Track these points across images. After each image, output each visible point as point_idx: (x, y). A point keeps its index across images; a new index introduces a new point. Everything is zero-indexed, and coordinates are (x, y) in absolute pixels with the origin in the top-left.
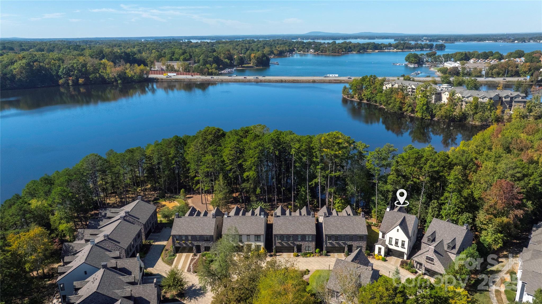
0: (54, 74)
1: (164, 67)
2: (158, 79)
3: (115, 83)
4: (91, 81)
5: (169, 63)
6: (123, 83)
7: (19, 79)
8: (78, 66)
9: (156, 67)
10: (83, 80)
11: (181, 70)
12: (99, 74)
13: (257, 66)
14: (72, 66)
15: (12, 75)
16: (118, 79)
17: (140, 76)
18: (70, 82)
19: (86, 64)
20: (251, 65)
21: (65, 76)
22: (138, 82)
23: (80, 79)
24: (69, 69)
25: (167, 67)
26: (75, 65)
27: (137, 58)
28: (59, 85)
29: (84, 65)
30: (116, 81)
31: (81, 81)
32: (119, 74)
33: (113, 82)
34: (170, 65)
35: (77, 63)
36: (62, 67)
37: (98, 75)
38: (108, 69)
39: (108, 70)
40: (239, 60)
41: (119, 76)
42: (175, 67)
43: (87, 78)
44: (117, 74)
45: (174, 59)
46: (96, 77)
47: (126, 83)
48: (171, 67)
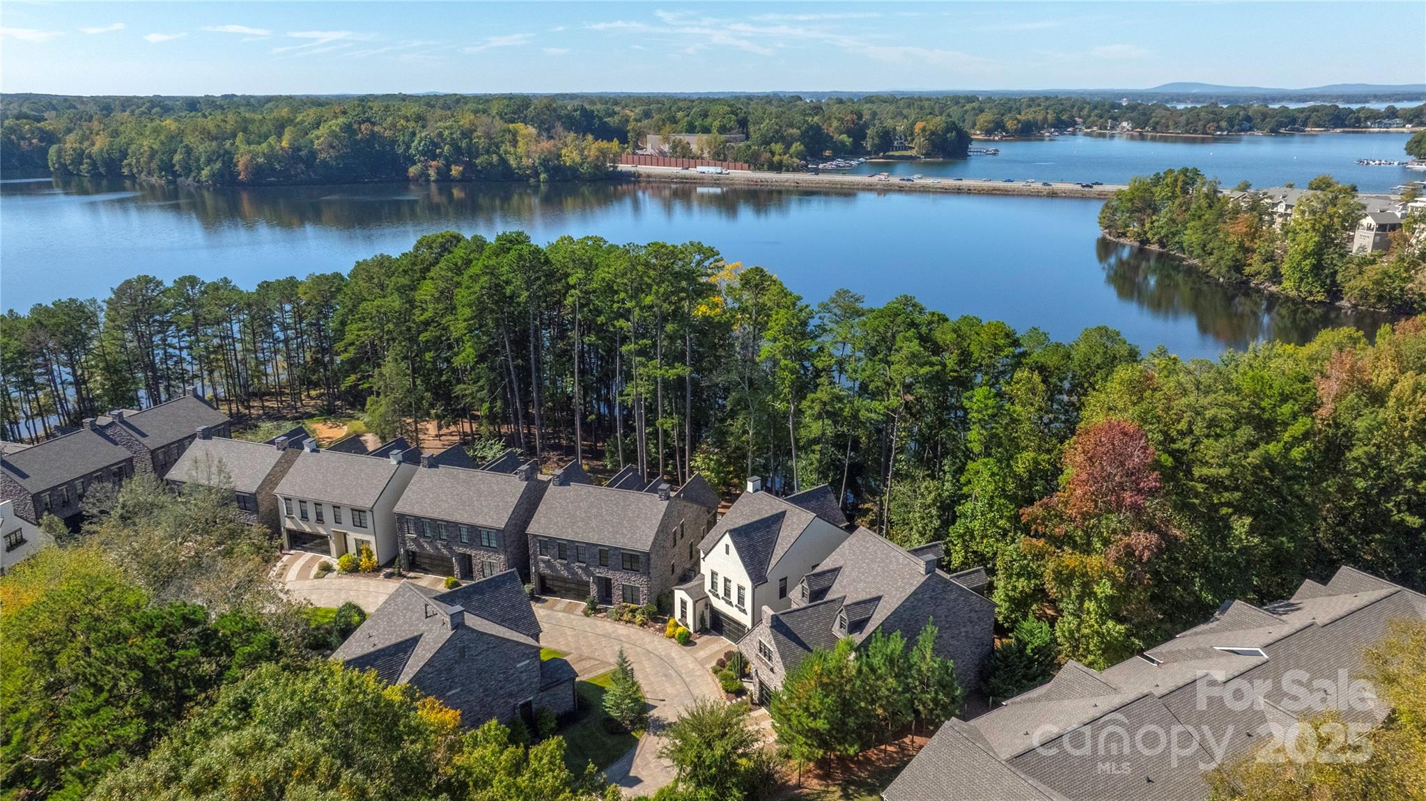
0: (400, 151)
1: (666, 148)
2: (640, 175)
3: (532, 180)
4: (480, 172)
5: (678, 137)
6: (550, 181)
7: (324, 162)
8: (455, 136)
9: (649, 146)
10: (461, 168)
11: (706, 155)
12: (499, 156)
13: (927, 155)
14: (440, 135)
15: (310, 152)
16: (541, 169)
17: (596, 165)
18: (432, 172)
19: (472, 131)
20: (913, 153)
21: (422, 158)
22: (589, 181)
23: (453, 167)
24: (432, 142)
25: (674, 148)
26: (446, 133)
27: (611, 124)
28: (407, 180)
29: (467, 134)
30: (537, 174)
31: (456, 170)
32: (543, 157)
33: (529, 176)
34: (680, 141)
35: (451, 127)
36: (418, 136)
37: (495, 158)
38: (520, 144)
39: (521, 148)
40: (880, 137)
41: (545, 162)
42: (692, 146)
43: (470, 166)
44: (539, 158)
45: (698, 129)
46: (491, 164)
47: (559, 181)
48: (683, 148)
